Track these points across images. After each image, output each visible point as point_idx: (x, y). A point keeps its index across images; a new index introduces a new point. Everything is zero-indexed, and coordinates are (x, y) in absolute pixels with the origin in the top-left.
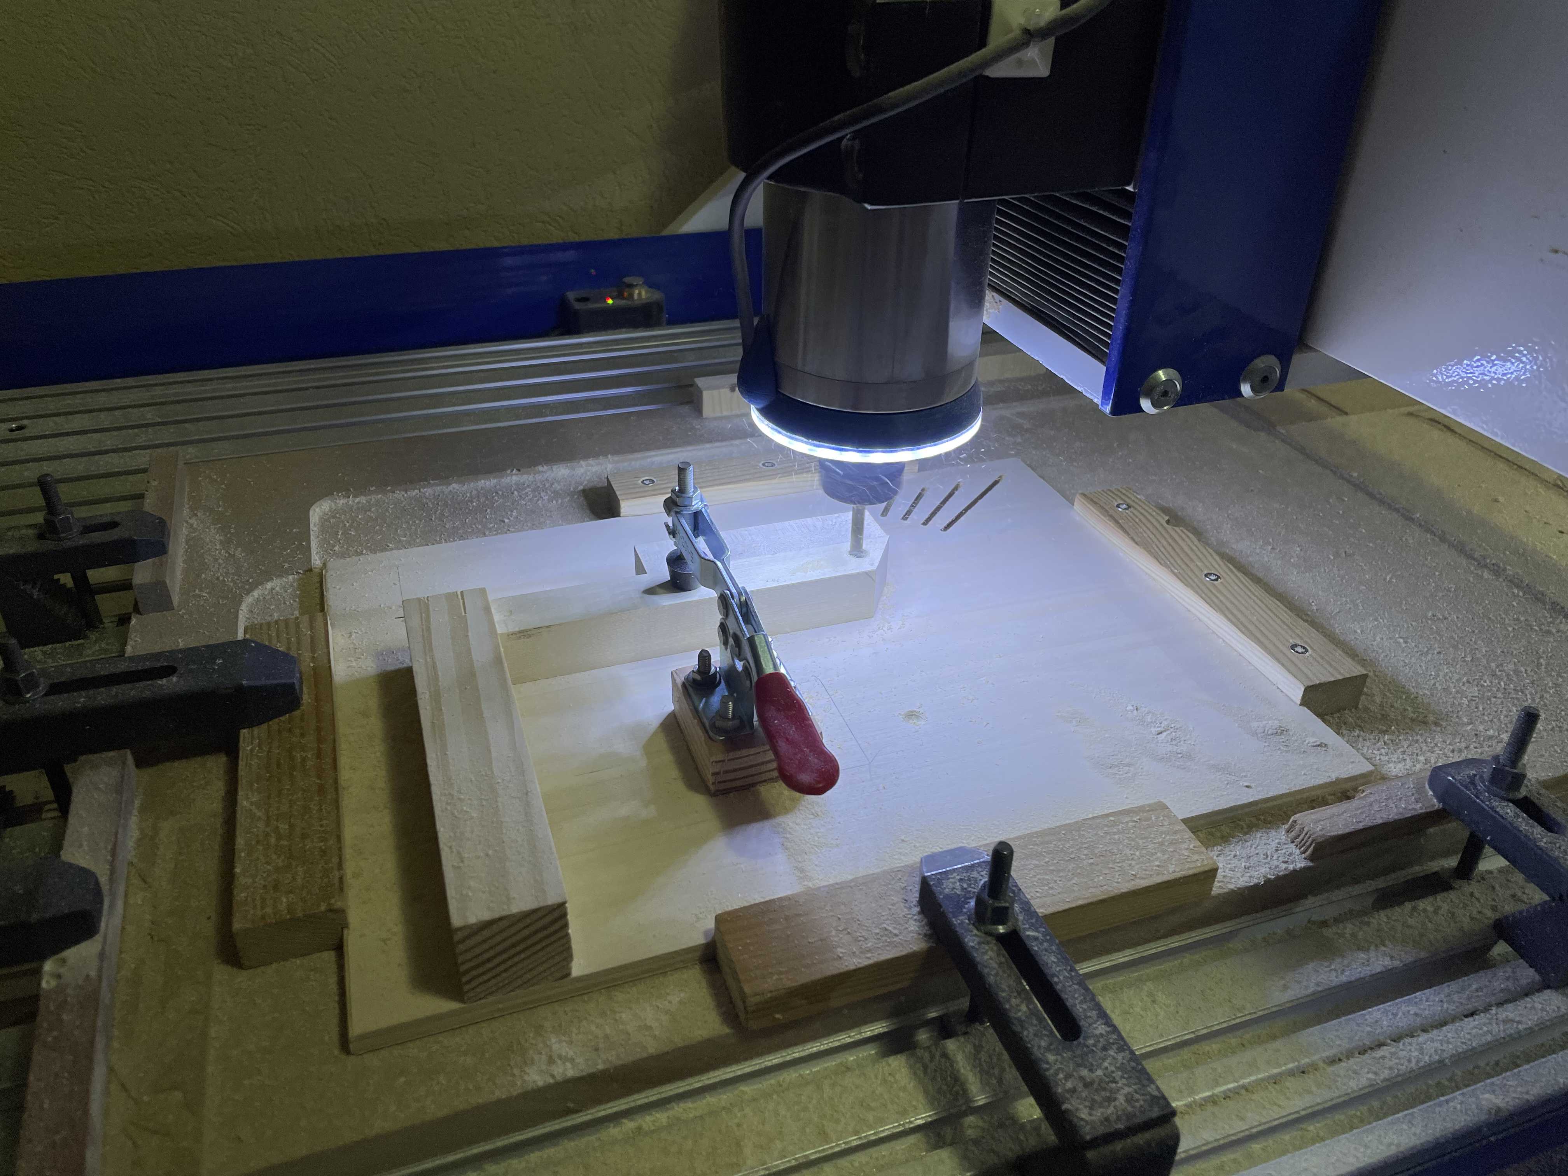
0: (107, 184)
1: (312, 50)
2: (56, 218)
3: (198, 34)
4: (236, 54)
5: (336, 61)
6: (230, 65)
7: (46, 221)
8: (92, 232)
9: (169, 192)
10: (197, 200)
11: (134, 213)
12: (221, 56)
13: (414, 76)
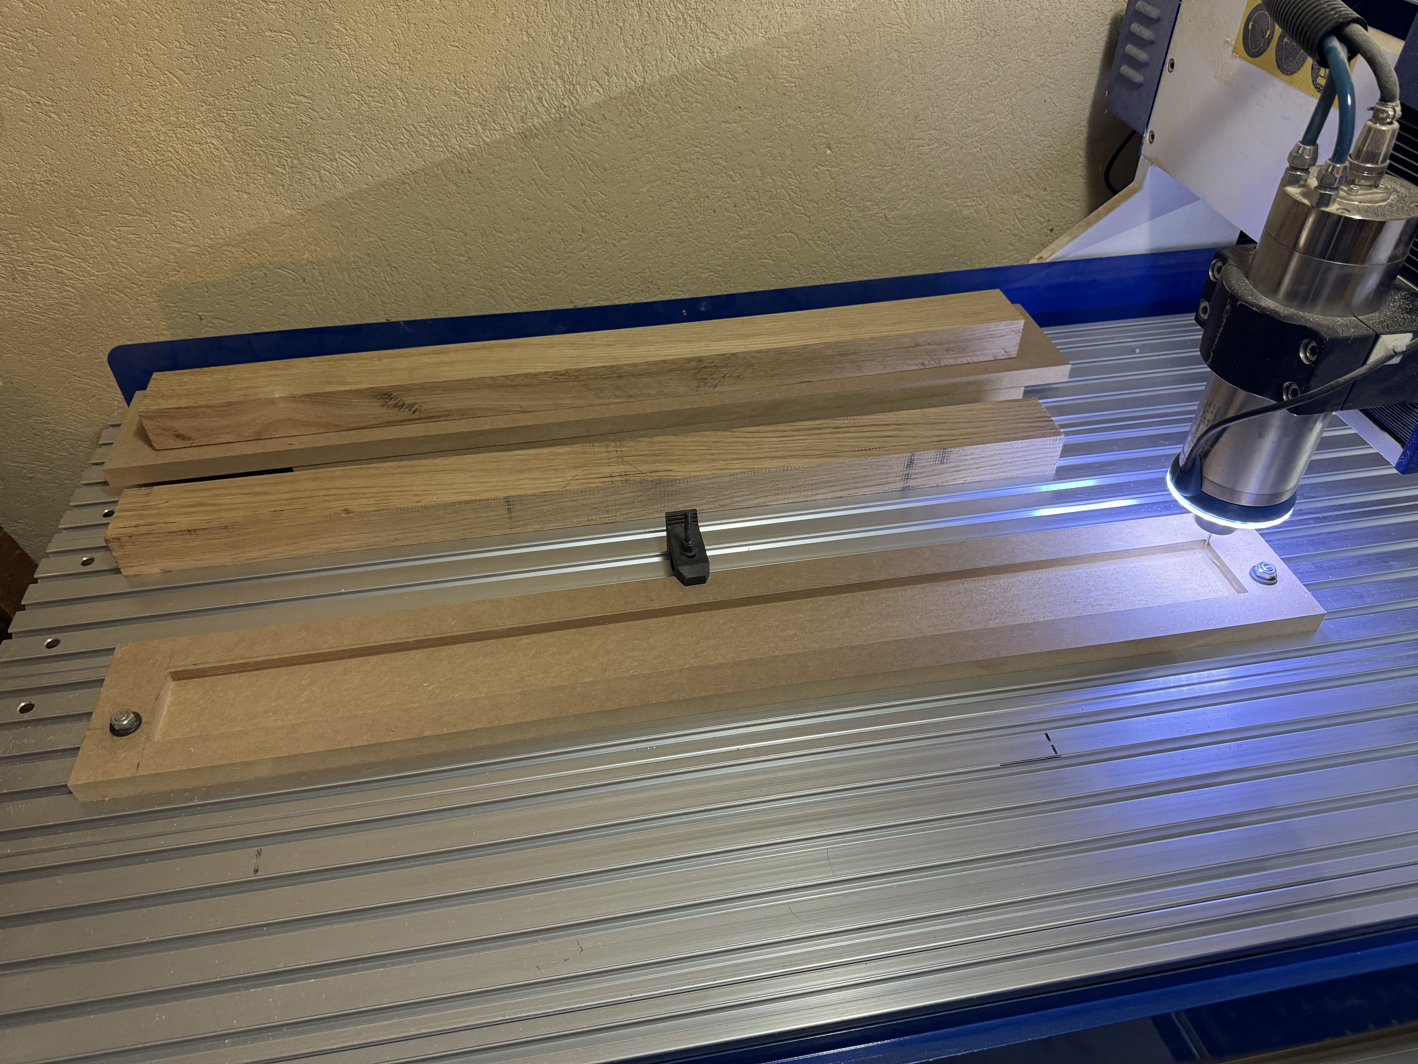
0: (209, 249)
1: (339, 160)
2: (178, 271)
3: (261, 152)
4: (287, 164)
5: (355, 166)
6: (284, 172)
7: (171, 273)
8: (201, 279)
9: (250, 254)
10: (269, 258)
11: (227, 267)
12: (277, 166)
13: (410, 173)
